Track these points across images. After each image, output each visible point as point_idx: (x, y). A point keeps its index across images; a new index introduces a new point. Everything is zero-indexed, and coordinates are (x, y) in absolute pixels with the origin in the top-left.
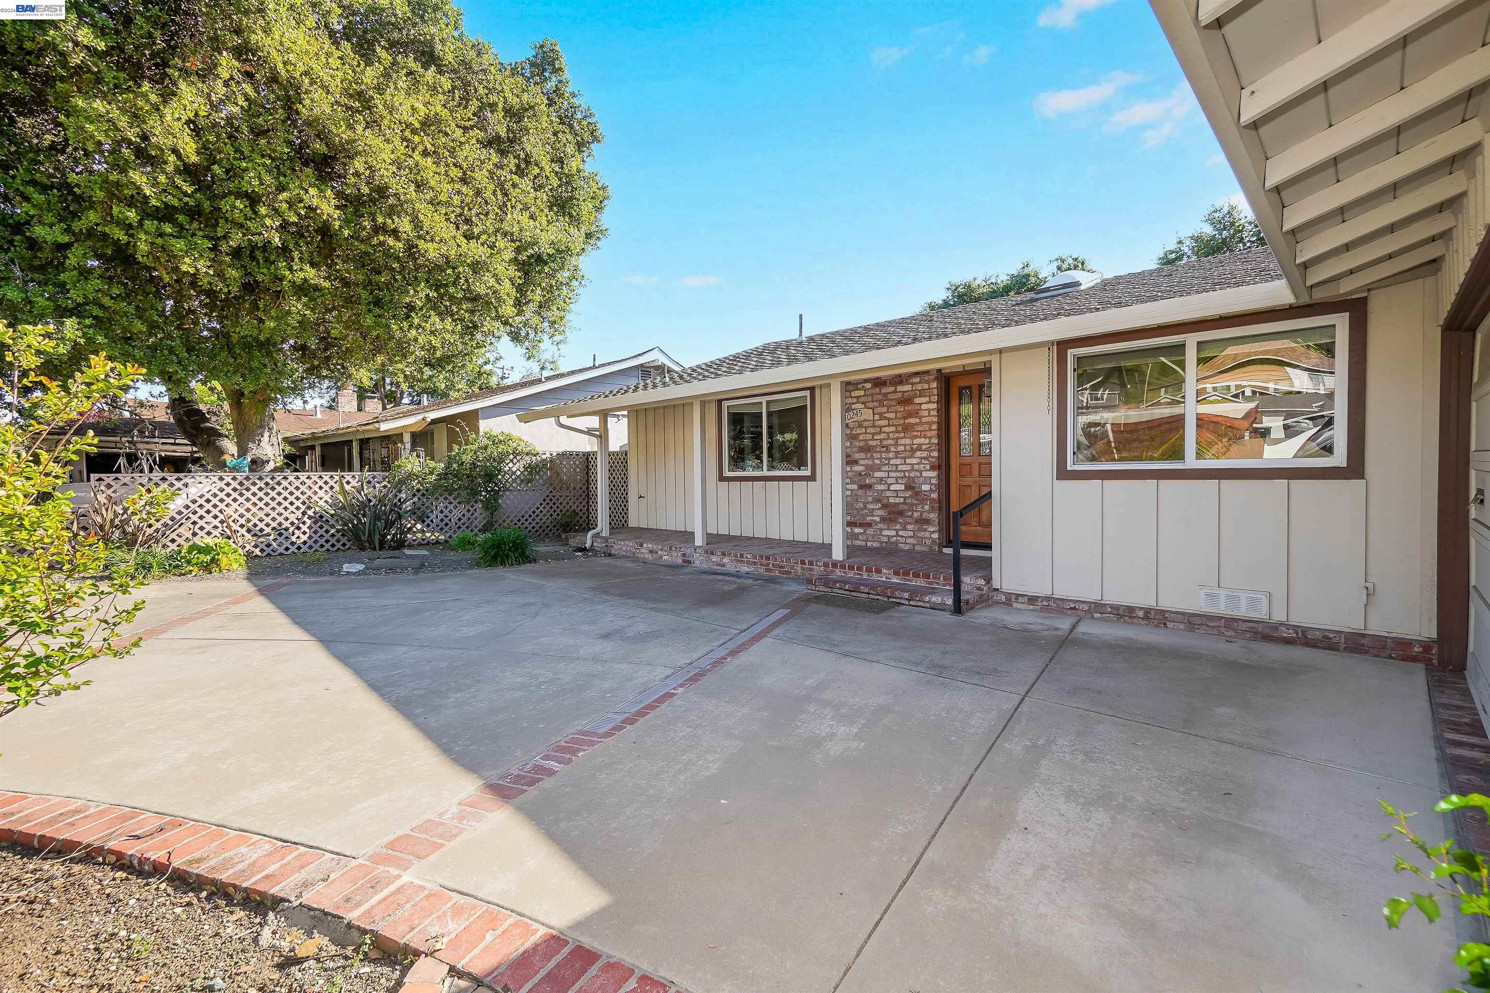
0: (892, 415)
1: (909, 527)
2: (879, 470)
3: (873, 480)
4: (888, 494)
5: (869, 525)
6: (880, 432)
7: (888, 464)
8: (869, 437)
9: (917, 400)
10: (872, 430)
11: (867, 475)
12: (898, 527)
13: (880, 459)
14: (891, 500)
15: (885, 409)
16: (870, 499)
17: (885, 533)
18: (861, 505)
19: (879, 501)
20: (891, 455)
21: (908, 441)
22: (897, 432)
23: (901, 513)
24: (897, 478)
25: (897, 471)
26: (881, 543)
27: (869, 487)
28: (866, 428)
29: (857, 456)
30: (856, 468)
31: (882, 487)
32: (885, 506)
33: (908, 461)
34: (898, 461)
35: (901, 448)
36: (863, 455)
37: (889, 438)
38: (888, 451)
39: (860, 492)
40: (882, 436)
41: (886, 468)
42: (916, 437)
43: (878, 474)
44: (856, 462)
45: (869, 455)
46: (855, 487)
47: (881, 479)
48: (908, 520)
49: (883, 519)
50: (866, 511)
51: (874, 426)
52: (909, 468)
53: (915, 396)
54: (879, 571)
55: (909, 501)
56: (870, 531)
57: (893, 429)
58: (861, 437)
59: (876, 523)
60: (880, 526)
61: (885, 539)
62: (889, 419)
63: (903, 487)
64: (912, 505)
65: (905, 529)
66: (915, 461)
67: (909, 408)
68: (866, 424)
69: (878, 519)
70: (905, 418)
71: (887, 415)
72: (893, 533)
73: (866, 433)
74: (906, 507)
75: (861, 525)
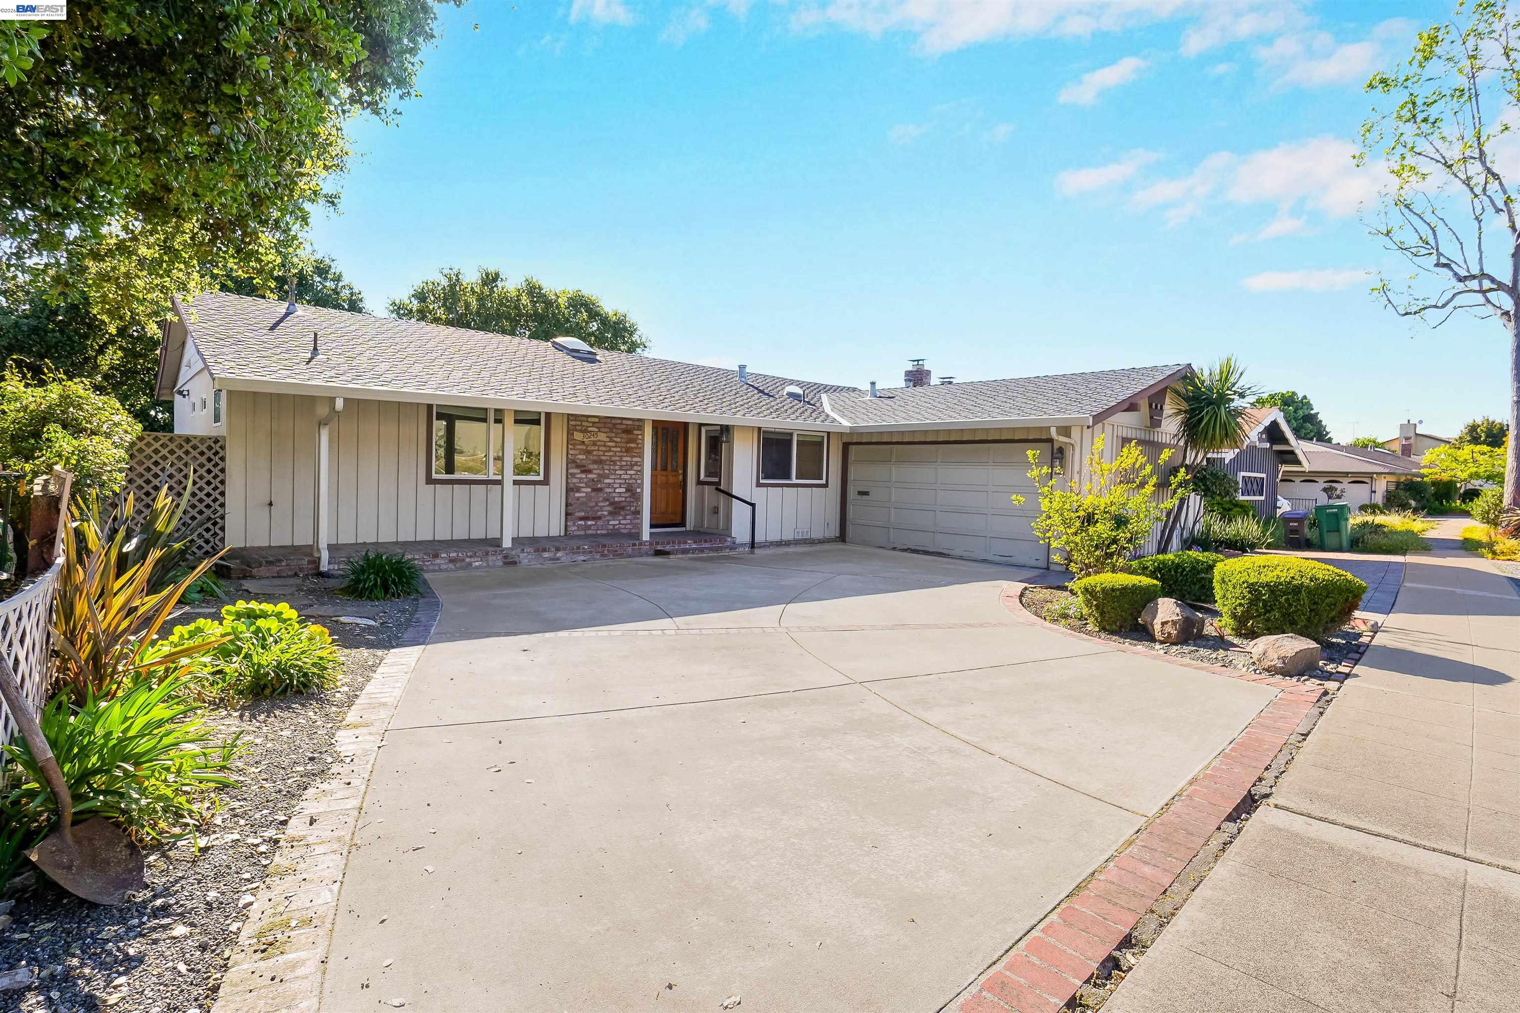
0: (619, 440)
1: (629, 517)
3: (603, 485)
4: (615, 495)
5: (600, 518)
6: (610, 451)
7: (615, 474)
8: (601, 453)
9: (636, 432)
10: (604, 449)
11: (599, 481)
12: (621, 518)
13: (609, 470)
14: (617, 500)
15: (613, 435)
16: (601, 499)
17: (612, 523)
18: (594, 504)
19: (608, 500)
20: (617, 468)
21: (629, 459)
22: (621, 451)
23: (623, 509)
24: (621, 484)
25: (621, 479)
26: (608, 530)
27: (600, 490)
28: (599, 446)
29: (591, 467)
30: (590, 476)
31: (610, 491)
32: (611, 504)
33: (629, 473)
34: (622, 473)
36: (596, 466)
37: (615, 456)
38: (615, 465)
39: (593, 494)
40: (611, 454)
41: (613, 477)
44: (590, 471)
45: (600, 466)
46: (589, 490)
47: (610, 484)
48: (627, 512)
49: (610, 513)
50: (597, 508)
51: (605, 446)
52: (629, 477)
55: (628, 499)
56: (600, 523)
57: (618, 449)
58: (595, 453)
59: (605, 516)
60: (608, 518)
61: (611, 527)
62: (616, 442)
63: (625, 490)
64: (630, 502)
65: (625, 519)
66: (633, 473)
67: (630, 436)
68: (599, 443)
69: (606, 513)
70: (627, 443)
71: (615, 439)
72: (617, 522)
73: (598, 450)
75: (593, 519)
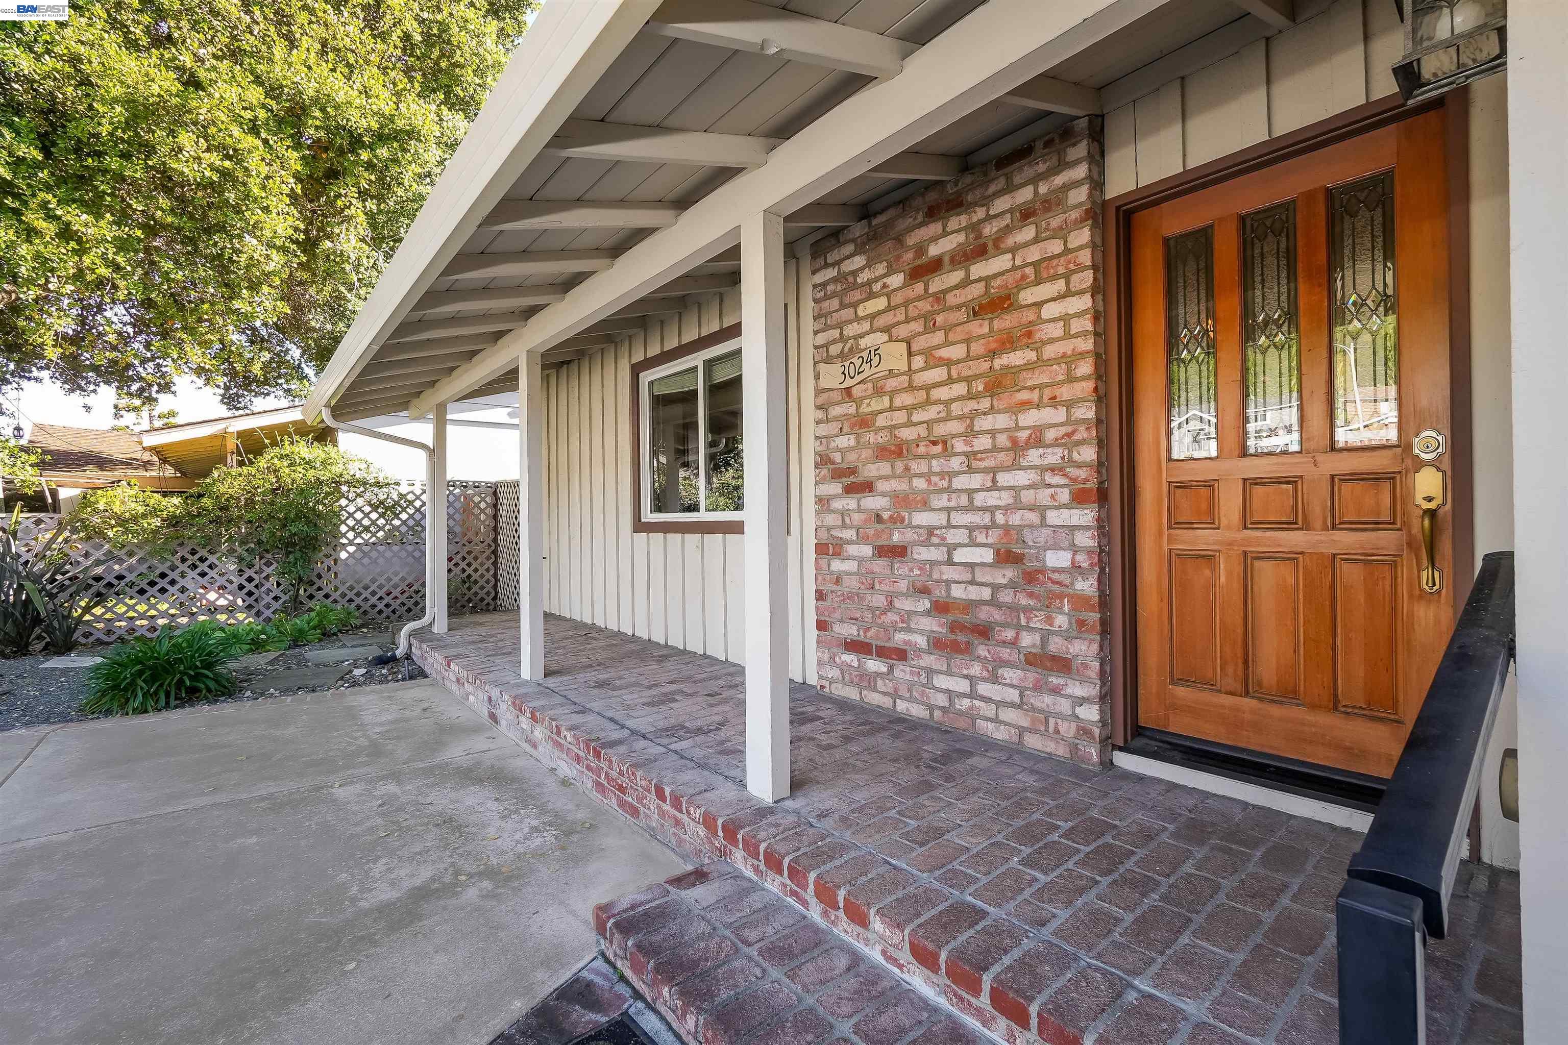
0: (957, 352)
1: (1010, 675)
2: (925, 505)
3: (910, 536)
4: (949, 573)
5: (901, 655)
6: (928, 402)
7: (948, 490)
8: (900, 417)
9: (1028, 296)
10: (906, 399)
11: (897, 520)
12: (976, 670)
13: (928, 476)
14: (958, 592)
15: (939, 337)
16: (903, 585)
17: (941, 681)
18: (879, 601)
19: (924, 591)
20: (956, 463)
21: (1002, 421)
22: (971, 396)
23: (984, 632)
24: (971, 529)
25: (971, 508)
26: (931, 708)
27: (899, 552)
28: (893, 394)
29: (871, 470)
30: (873, 502)
31: (935, 554)
32: (940, 608)
33: (1004, 479)
34: (976, 481)
35: (982, 443)
36: (884, 468)
37: (948, 418)
38: (947, 452)
39: (880, 566)
40: (932, 412)
41: (941, 501)
42: (1026, 405)
43: (922, 518)
44: (867, 487)
45: (900, 466)
46: (867, 550)
47: (931, 531)
48: (1005, 653)
49: (937, 644)
50: (891, 617)
51: (911, 388)
52: (1006, 498)
53: (1023, 284)
54: (861, 920)
55: (1006, 597)
56: (902, 672)
57: (960, 389)
58: (881, 421)
59: (919, 652)
60: (928, 660)
61: (941, 700)
62: (948, 363)
63: (988, 556)
64: (1014, 609)
65: (995, 679)
66: (1022, 478)
67: (1005, 322)
68: (891, 384)
69: (921, 641)
70: (993, 354)
71: (944, 353)
72: (962, 686)
73: (891, 409)
74: (997, 615)
75: (882, 653)
